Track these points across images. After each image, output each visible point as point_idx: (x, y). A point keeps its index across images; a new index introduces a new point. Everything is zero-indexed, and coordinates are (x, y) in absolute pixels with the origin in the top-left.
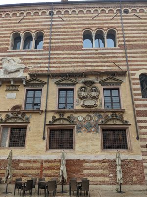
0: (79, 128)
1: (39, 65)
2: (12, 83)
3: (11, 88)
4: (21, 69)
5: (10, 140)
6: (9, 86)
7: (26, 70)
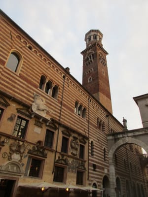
0: (69, 168)
1: (55, 113)
2: (41, 120)
3: (38, 124)
4: (46, 110)
5: (31, 169)
6: (38, 122)
7: (48, 113)
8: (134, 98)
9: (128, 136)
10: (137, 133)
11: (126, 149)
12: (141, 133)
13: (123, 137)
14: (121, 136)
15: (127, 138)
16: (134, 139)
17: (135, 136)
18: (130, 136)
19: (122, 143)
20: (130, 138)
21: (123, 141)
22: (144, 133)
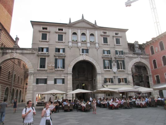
8: (31, 21)
9: (16, 53)
10: (25, 52)
11: (14, 63)
12: (28, 52)
13: (12, 53)
14: (10, 51)
15: (15, 54)
16: (21, 55)
17: (22, 54)
18: (18, 53)
19: (9, 58)
20: (17, 54)
21: (11, 56)
22: (31, 52)
